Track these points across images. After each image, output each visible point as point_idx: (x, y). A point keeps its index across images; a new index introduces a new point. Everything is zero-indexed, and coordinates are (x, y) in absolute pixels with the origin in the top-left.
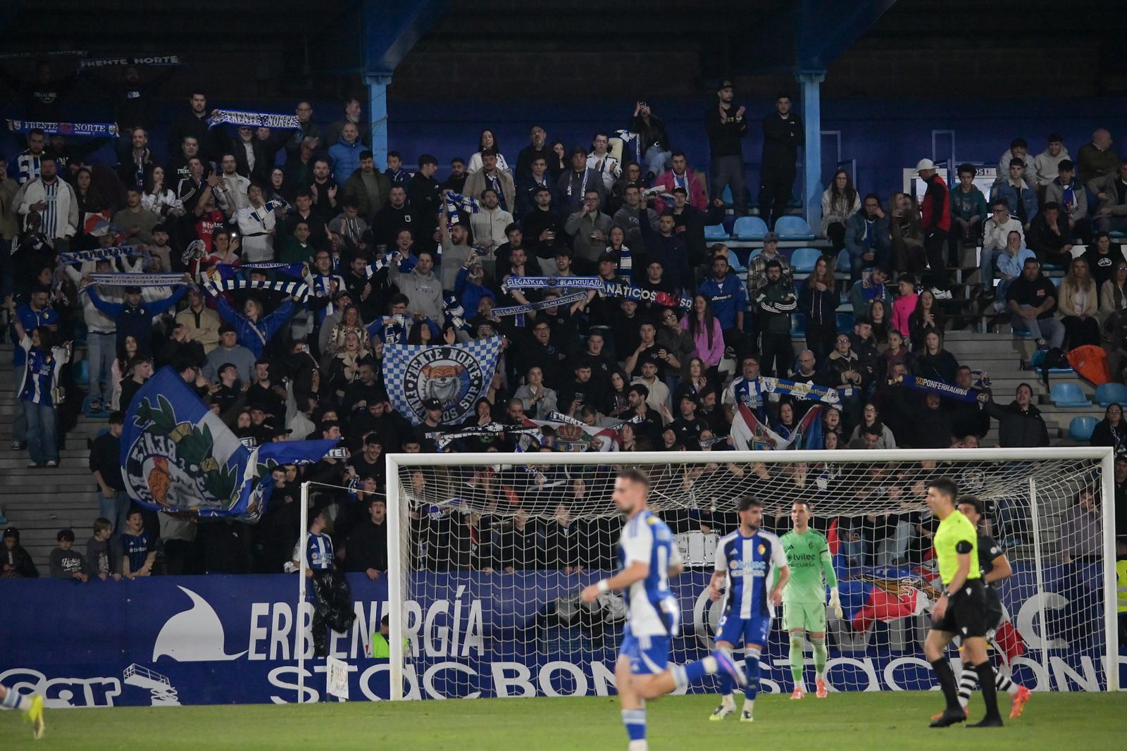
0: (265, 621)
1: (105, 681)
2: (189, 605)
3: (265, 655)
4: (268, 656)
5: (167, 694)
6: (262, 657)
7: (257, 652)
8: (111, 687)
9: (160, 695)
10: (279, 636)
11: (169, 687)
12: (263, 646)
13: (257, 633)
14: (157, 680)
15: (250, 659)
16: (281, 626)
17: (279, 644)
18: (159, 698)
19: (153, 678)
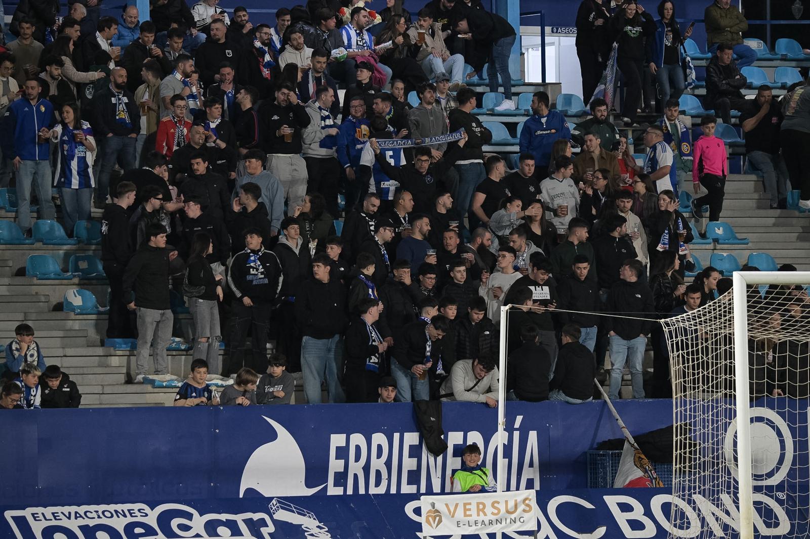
0: (342, 453)
1: (256, 516)
2: (273, 436)
3: (342, 488)
4: (345, 490)
5: (318, 530)
6: (339, 491)
7: (335, 485)
8: (263, 523)
9: (312, 532)
10: (356, 468)
11: (317, 523)
12: (341, 478)
13: (335, 465)
14: (304, 515)
15: (328, 494)
16: (357, 459)
17: (356, 476)
18: (312, 535)
19: (299, 513)
